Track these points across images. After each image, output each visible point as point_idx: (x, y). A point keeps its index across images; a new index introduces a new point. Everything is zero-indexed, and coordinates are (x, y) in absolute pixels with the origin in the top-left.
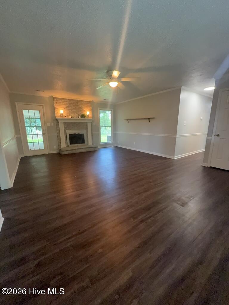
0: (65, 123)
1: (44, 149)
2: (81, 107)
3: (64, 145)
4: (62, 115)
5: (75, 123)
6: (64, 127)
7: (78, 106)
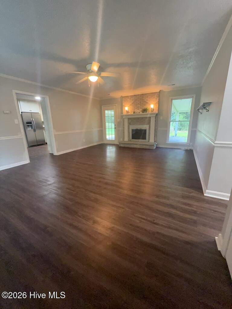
0: (129, 119)
1: (114, 140)
2: (146, 100)
3: (126, 139)
4: (128, 112)
5: (138, 118)
6: (128, 123)
7: (143, 100)
